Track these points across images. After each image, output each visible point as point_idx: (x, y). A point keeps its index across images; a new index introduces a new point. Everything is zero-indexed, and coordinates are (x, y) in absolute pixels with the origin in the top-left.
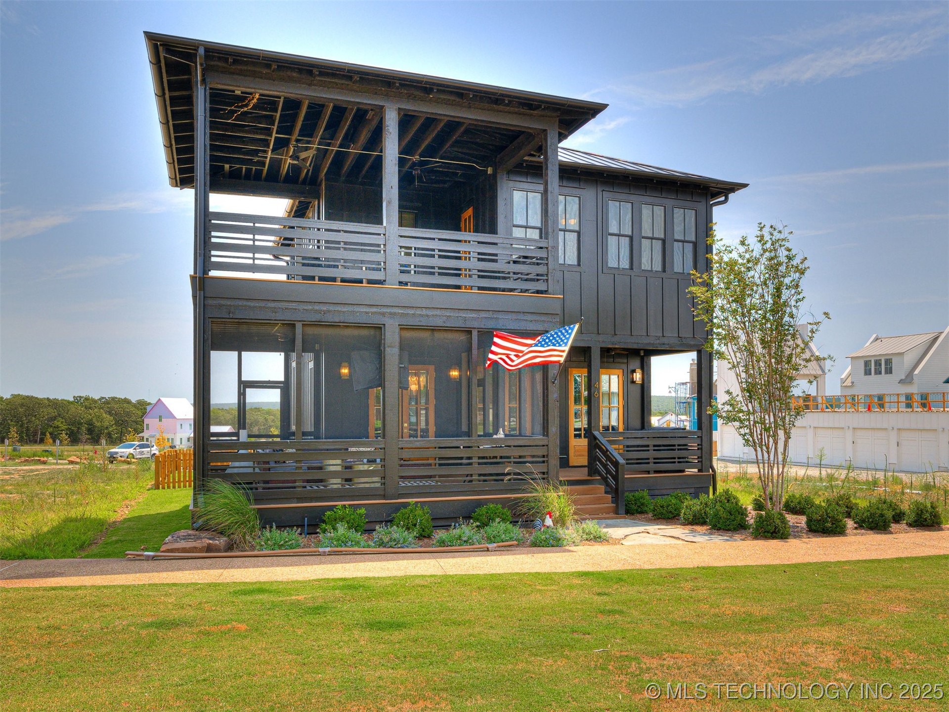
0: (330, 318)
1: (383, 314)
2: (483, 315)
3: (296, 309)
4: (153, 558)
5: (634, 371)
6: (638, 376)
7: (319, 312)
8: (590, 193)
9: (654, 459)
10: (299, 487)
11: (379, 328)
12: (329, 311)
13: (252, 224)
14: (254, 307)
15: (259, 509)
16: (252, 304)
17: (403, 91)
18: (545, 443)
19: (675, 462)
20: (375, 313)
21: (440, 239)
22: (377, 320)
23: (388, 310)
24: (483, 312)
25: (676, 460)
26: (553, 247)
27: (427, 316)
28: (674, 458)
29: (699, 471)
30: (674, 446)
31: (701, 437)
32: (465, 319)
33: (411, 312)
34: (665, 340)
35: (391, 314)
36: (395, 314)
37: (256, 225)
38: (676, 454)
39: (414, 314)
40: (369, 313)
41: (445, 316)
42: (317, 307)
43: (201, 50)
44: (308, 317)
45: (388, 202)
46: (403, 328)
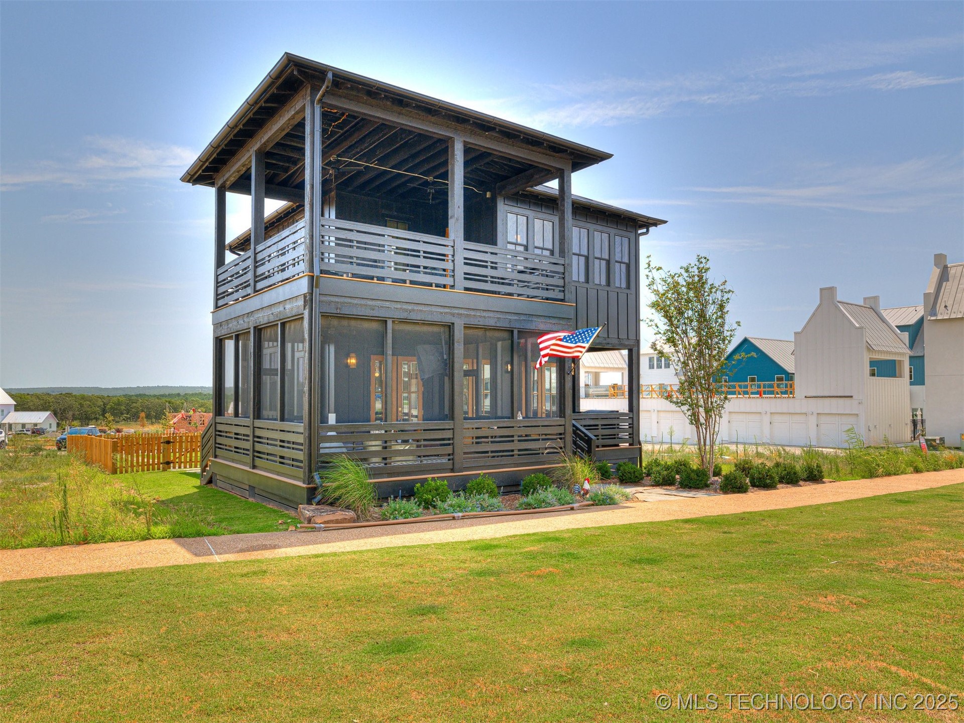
0: (413, 316)
1: (453, 315)
2: (522, 318)
3: (388, 307)
7: (406, 310)
9: (602, 436)
12: (413, 310)
14: (356, 305)
16: (356, 301)
18: (563, 423)
20: (446, 313)
21: (492, 253)
22: (448, 319)
23: (456, 311)
24: (522, 315)
26: (568, 265)
27: (484, 317)
29: (631, 445)
31: (633, 418)
32: (510, 321)
33: (474, 313)
34: (609, 340)
35: (458, 314)
36: (461, 314)
39: (474, 315)
40: (442, 313)
41: (497, 318)
42: (406, 307)
43: (330, 75)
44: (398, 315)
45: (456, 219)
46: (466, 327)
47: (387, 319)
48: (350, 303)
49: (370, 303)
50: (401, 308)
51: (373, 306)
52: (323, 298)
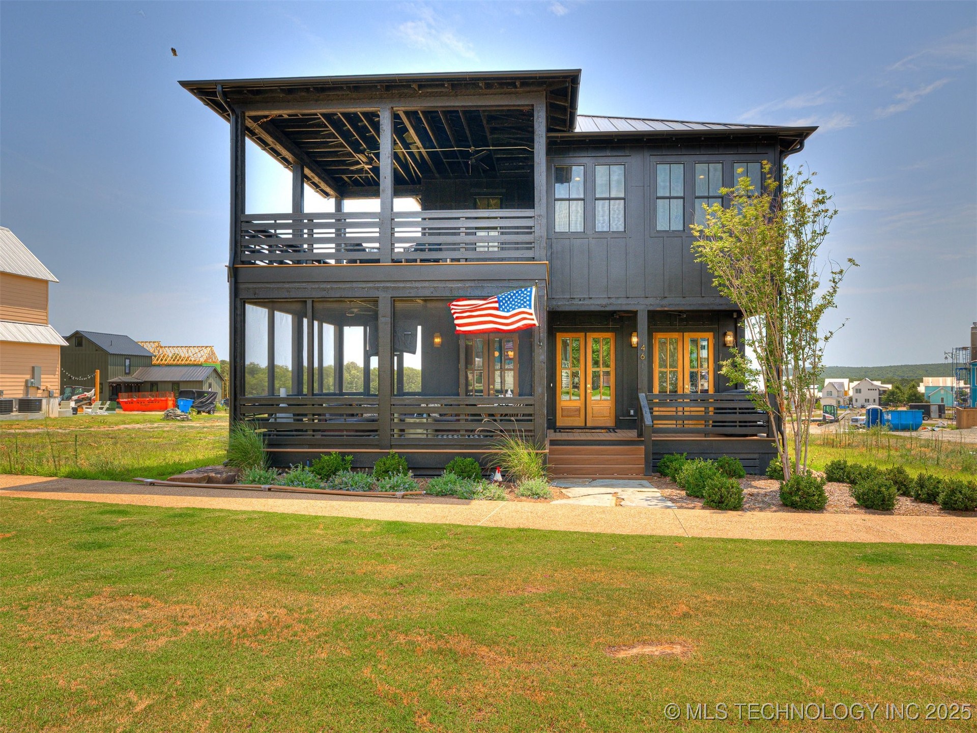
0: (332, 294)
1: (378, 288)
2: (468, 284)
3: (305, 288)
4: (152, 484)
5: (725, 334)
6: (729, 338)
7: (324, 289)
8: (636, 160)
10: (310, 435)
11: (375, 301)
12: (332, 288)
13: (273, 222)
14: (273, 288)
15: (271, 452)
16: (272, 286)
17: (394, 92)
18: (531, 403)
19: (736, 426)
20: (370, 288)
21: (430, 219)
22: (372, 294)
23: (382, 285)
25: (738, 424)
26: (539, 216)
27: (417, 288)
28: (736, 422)
29: (768, 436)
30: (735, 409)
32: (451, 289)
33: (402, 285)
35: (384, 287)
36: (387, 288)
37: (278, 222)
38: (737, 417)
39: (404, 287)
40: (365, 288)
41: (433, 287)
42: (323, 286)
43: (219, 88)
44: (315, 294)
45: (383, 191)
46: (394, 300)
47: (307, 299)
48: (267, 288)
49: (287, 286)
50: (318, 288)
51: (290, 288)
52: (242, 286)
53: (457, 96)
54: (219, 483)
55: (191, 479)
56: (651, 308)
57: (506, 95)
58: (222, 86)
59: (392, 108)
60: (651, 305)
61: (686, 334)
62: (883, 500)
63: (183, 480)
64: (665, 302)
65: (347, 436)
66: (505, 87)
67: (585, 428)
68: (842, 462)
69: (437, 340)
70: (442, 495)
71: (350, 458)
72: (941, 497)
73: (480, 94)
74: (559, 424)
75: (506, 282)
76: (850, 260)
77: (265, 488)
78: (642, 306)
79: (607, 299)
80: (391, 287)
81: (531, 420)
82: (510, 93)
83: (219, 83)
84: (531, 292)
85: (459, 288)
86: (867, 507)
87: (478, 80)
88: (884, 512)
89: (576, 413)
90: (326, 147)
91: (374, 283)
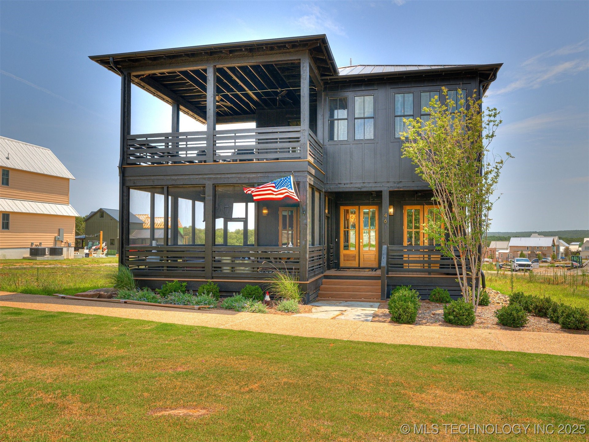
0: (178, 183)
1: (205, 179)
2: (259, 175)
3: (163, 179)
4: (62, 298)
7: (174, 180)
8: (382, 93)
10: (165, 270)
11: (204, 187)
12: (178, 179)
14: (145, 180)
16: (144, 178)
17: (215, 56)
18: (298, 250)
19: (449, 268)
20: (201, 178)
22: (202, 182)
23: (207, 176)
24: (259, 173)
26: (303, 130)
27: (228, 178)
32: (249, 178)
33: (219, 176)
35: (208, 178)
36: (210, 178)
39: (220, 178)
40: (197, 179)
41: (238, 177)
42: (174, 177)
43: (111, 59)
44: (168, 183)
45: (208, 118)
46: (215, 186)
47: (164, 186)
48: (141, 179)
49: (153, 178)
50: (171, 179)
51: (154, 179)
52: (127, 178)
53: (253, 56)
54: (105, 298)
55: (87, 295)
56: (391, 189)
57: (284, 54)
58: (113, 58)
59: (215, 66)
60: (391, 187)
61: (426, 206)
62: (514, 320)
63: (82, 296)
64: (400, 185)
65: (186, 270)
66: (282, 48)
67: (359, 268)
68: (521, 293)
69: (265, 211)
70: (230, 309)
71: (184, 284)
72: (561, 320)
73: (267, 54)
74: (342, 265)
75: (283, 173)
76: (508, 154)
77: (122, 302)
78: (385, 188)
79: (362, 184)
80: (213, 177)
81: (298, 262)
82: (285, 53)
83: (111, 56)
84: (290, 179)
85: (253, 178)
86: (504, 325)
87: (263, 45)
88: (514, 329)
89: (353, 258)
90: (191, 93)
91: (203, 175)
